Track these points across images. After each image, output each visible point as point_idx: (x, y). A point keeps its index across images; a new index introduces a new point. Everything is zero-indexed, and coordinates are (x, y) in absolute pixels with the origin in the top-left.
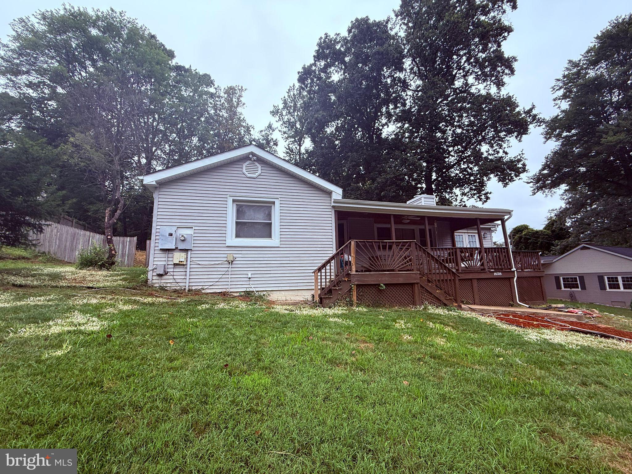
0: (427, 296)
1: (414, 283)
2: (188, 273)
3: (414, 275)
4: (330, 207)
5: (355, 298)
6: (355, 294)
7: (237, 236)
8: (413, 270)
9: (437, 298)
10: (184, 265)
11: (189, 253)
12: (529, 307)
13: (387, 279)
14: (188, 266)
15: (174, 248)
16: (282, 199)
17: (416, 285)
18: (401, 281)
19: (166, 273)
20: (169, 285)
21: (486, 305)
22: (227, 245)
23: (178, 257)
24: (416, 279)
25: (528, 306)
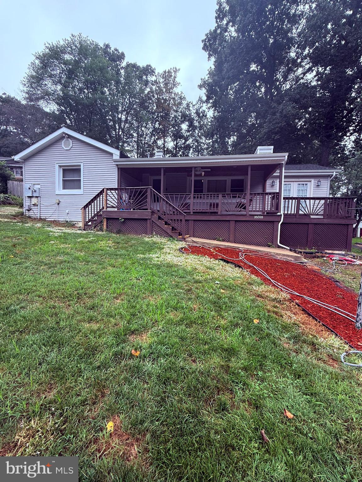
0: (158, 229)
1: (147, 219)
2: (39, 211)
3: (147, 213)
4: (115, 166)
5: (105, 226)
6: (105, 223)
7: (64, 188)
8: (147, 209)
9: (165, 231)
10: (36, 205)
11: (39, 198)
12: (291, 250)
13: (126, 215)
14: (39, 206)
15: (31, 196)
16: (85, 163)
17: (148, 221)
18: (136, 217)
19: (31, 209)
20: (32, 215)
21: (240, 243)
22: (56, 194)
23: (34, 201)
24: (147, 216)
25: (289, 248)
